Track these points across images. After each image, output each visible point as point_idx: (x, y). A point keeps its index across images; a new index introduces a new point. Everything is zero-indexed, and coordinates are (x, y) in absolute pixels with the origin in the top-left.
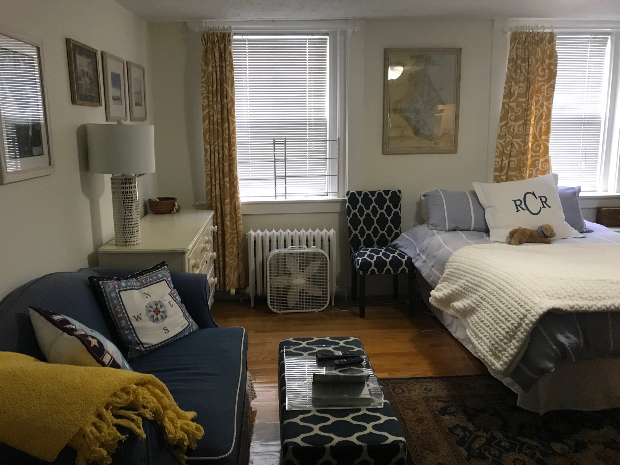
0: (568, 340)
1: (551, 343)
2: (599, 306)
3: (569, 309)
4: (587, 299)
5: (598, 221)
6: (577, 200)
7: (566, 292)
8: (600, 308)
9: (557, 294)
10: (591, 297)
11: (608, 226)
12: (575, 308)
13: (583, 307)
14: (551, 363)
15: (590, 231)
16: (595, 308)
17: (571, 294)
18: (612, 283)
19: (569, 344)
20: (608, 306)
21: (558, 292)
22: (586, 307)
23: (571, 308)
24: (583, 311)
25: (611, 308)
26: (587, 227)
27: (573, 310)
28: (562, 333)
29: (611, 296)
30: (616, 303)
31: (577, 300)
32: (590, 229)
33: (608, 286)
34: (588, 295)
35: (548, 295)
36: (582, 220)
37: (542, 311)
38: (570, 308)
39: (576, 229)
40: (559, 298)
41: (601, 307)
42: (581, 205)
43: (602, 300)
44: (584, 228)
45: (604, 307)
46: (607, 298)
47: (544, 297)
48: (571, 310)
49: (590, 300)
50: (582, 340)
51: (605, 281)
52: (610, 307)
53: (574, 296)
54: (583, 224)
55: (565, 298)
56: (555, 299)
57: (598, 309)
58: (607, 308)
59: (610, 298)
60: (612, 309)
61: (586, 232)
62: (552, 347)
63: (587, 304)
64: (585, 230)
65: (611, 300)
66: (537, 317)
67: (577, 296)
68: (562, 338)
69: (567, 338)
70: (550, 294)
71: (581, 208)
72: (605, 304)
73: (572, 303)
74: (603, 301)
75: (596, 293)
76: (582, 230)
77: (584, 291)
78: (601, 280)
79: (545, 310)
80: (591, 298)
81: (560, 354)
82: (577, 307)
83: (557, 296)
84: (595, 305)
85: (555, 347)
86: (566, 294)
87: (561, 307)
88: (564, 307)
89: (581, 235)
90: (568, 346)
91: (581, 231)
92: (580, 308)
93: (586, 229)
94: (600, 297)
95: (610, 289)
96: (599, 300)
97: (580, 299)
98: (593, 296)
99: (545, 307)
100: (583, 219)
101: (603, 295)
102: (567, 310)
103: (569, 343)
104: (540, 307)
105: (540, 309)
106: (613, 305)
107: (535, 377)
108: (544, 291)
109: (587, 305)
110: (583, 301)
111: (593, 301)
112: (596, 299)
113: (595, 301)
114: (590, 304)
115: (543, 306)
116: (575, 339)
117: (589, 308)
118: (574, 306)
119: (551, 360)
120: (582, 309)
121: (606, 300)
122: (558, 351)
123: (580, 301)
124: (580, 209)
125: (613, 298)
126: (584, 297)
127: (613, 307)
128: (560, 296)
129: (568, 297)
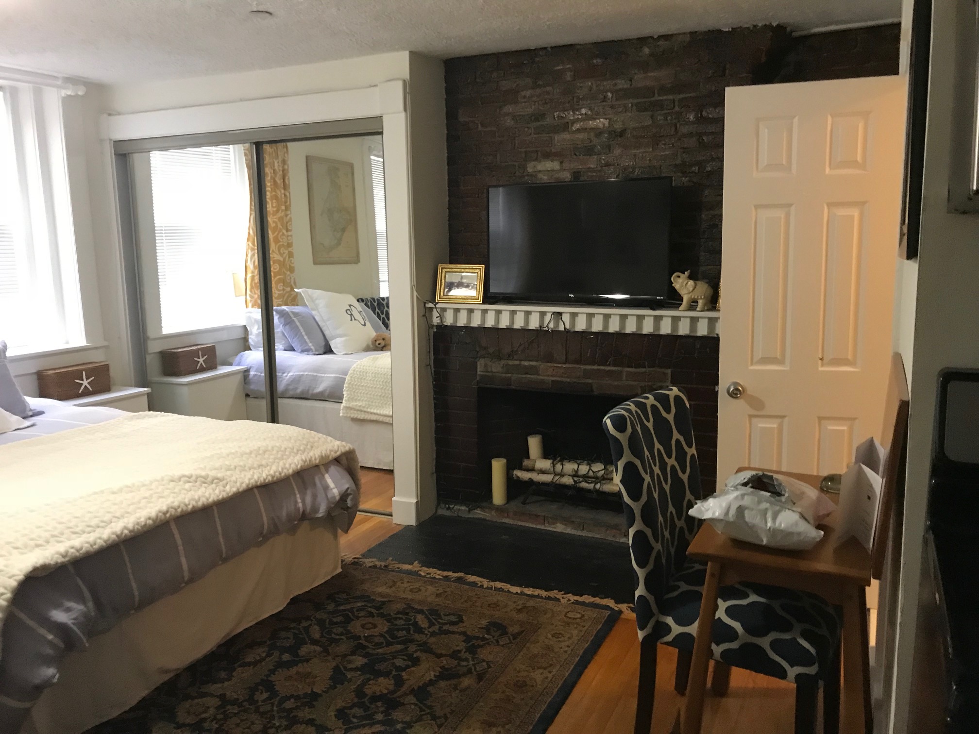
0: (69, 613)
1: (42, 631)
2: (105, 536)
3: (60, 560)
4: (84, 532)
5: (43, 394)
6: (5, 366)
7: (47, 531)
8: (108, 540)
9: (32, 539)
10: (89, 526)
11: (61, 398)
12: (69, 554)
13: (81, 549)
14: (49, 667)
15: (38, 412)
16: (100, 543)
17: (56, 533)
18: (114, 493)
19: (72, 621)
20: (119, 533)
21: (33, 536)
22: (86, 547)
23: (64, 557)
24: (84, 554)
25: (124, 535)
26: (32, 407)
27: (67, 559)
28: (58, 606)
29: (118, 515)
30: (128, 523)
31: (69, 539)
32: (39, 409)
33: (109, 500)
34: (84, 524)
35: (17, 548)
36: (21, 397)
37: (15, 580)
38: (60, 557)
39: (15, 414)
40: (37, 546)
41: (109, 538)
42: (13, 371)
43: (107, 526)
44: (28, 409)
45: (114, 536)
46: (114, 520)
47: (10, 554)
48: (63, 560)
49: (89, 533)
50: (91, 604)
51: (102, 492)
52: (122, 533)
53: (62, 534)
54: (24, 404)
55: (48, 542)
56: (31, 551)
57: (105, 542)
58: (117, 536)
59: (118, 518)
60: (126, 535)
61: (32, 416)
62: (46, 639)
63: (87, 540)
64: (30, 413)
65: (121, 521)
66: (9, 595)
67: (67, 531)
68: (59, 616)
69: (68, 610)
70: (19, 544)
71: (16, 376)
72: (114, 530)
73: (62, 548)
74: (109, 526)
75: (96, 517)
76: (26, 414)
77: (76, 519)
78: (96, 493)
79: (21, 577)
80: (89, 529)
81: (62, 645)
82: (72, 550)
83: (32, 543)
84: (100, 538)
85: (50, 637)
86: (47, 535)
87: (47, 561)
88: (52, 560)
89: (27, 423)
90: (73, 624)
91: (24, 415)
92: (78, 551)
93: (31, 410)
94: (102, 521)
95: (115, 504)
96: (102, 527)
97: (74, 536)
98: (93, 524)
99: (18, 573)
100: (21, 394)
101: (107, 517)
102: (57, 563)
103: (74, 619)
104: (9, 575)
105: (10, 577)
106: (125, 528)
107: (27, 705)
108: (8, 543)
109: (87, 543)
110: (79, 537)
111: (94, 531)
112: (98, 527)
113: (98, 530)
114: (91, 537)
115: (16, 572)
116: (81, 607)
117: (91, 546)
118: (67, 552)
119: (48, 661)
120: (81, 552)
121: (113, 524)
122: (57, 641)
123: (74, 539)
124: (13, 378)
125: (123, 516)
126: (77, 530)
127: (126, 532)
128: (40, 542)
129: (52, 540)
